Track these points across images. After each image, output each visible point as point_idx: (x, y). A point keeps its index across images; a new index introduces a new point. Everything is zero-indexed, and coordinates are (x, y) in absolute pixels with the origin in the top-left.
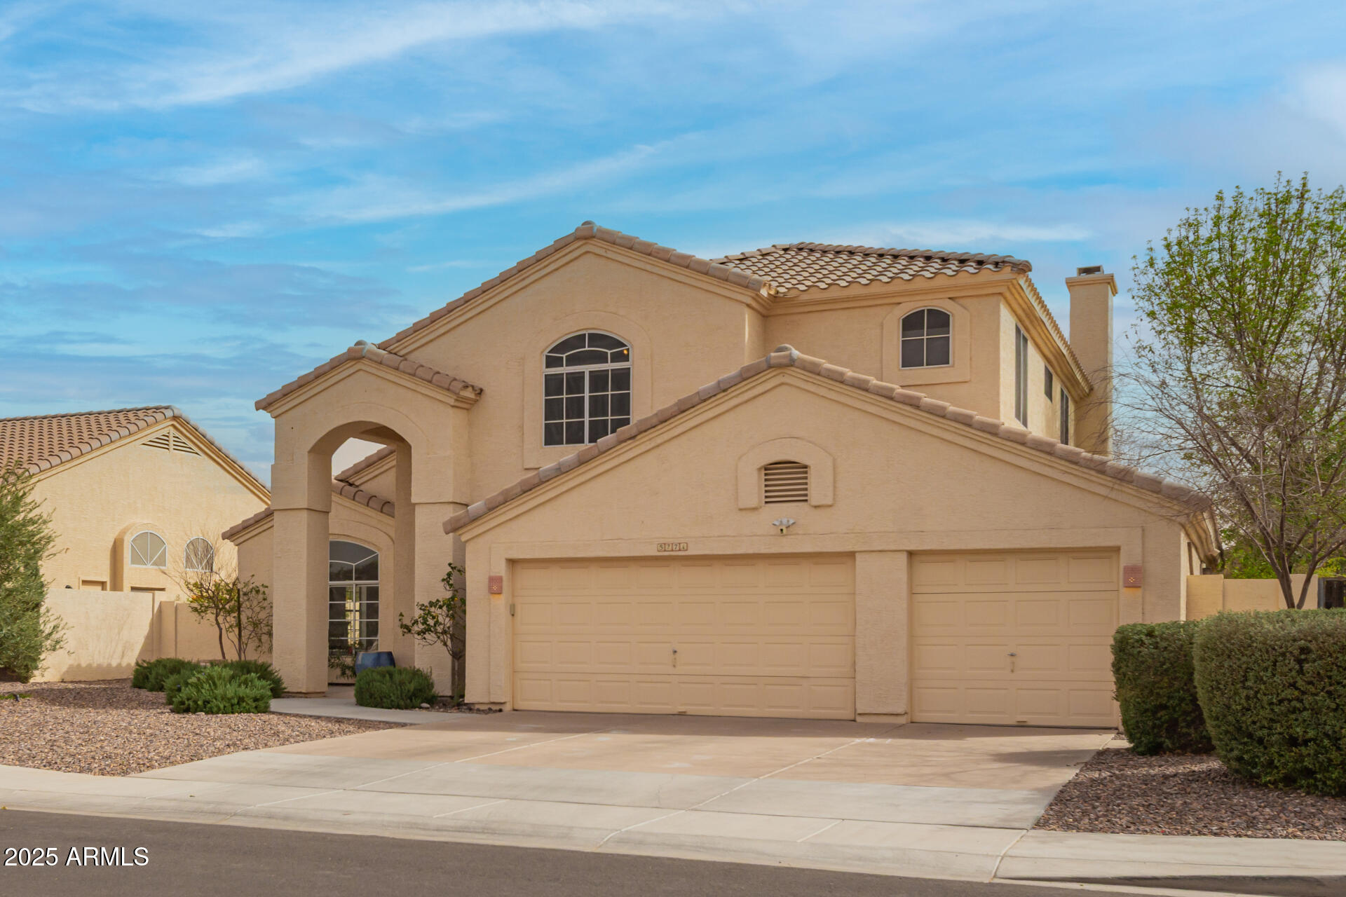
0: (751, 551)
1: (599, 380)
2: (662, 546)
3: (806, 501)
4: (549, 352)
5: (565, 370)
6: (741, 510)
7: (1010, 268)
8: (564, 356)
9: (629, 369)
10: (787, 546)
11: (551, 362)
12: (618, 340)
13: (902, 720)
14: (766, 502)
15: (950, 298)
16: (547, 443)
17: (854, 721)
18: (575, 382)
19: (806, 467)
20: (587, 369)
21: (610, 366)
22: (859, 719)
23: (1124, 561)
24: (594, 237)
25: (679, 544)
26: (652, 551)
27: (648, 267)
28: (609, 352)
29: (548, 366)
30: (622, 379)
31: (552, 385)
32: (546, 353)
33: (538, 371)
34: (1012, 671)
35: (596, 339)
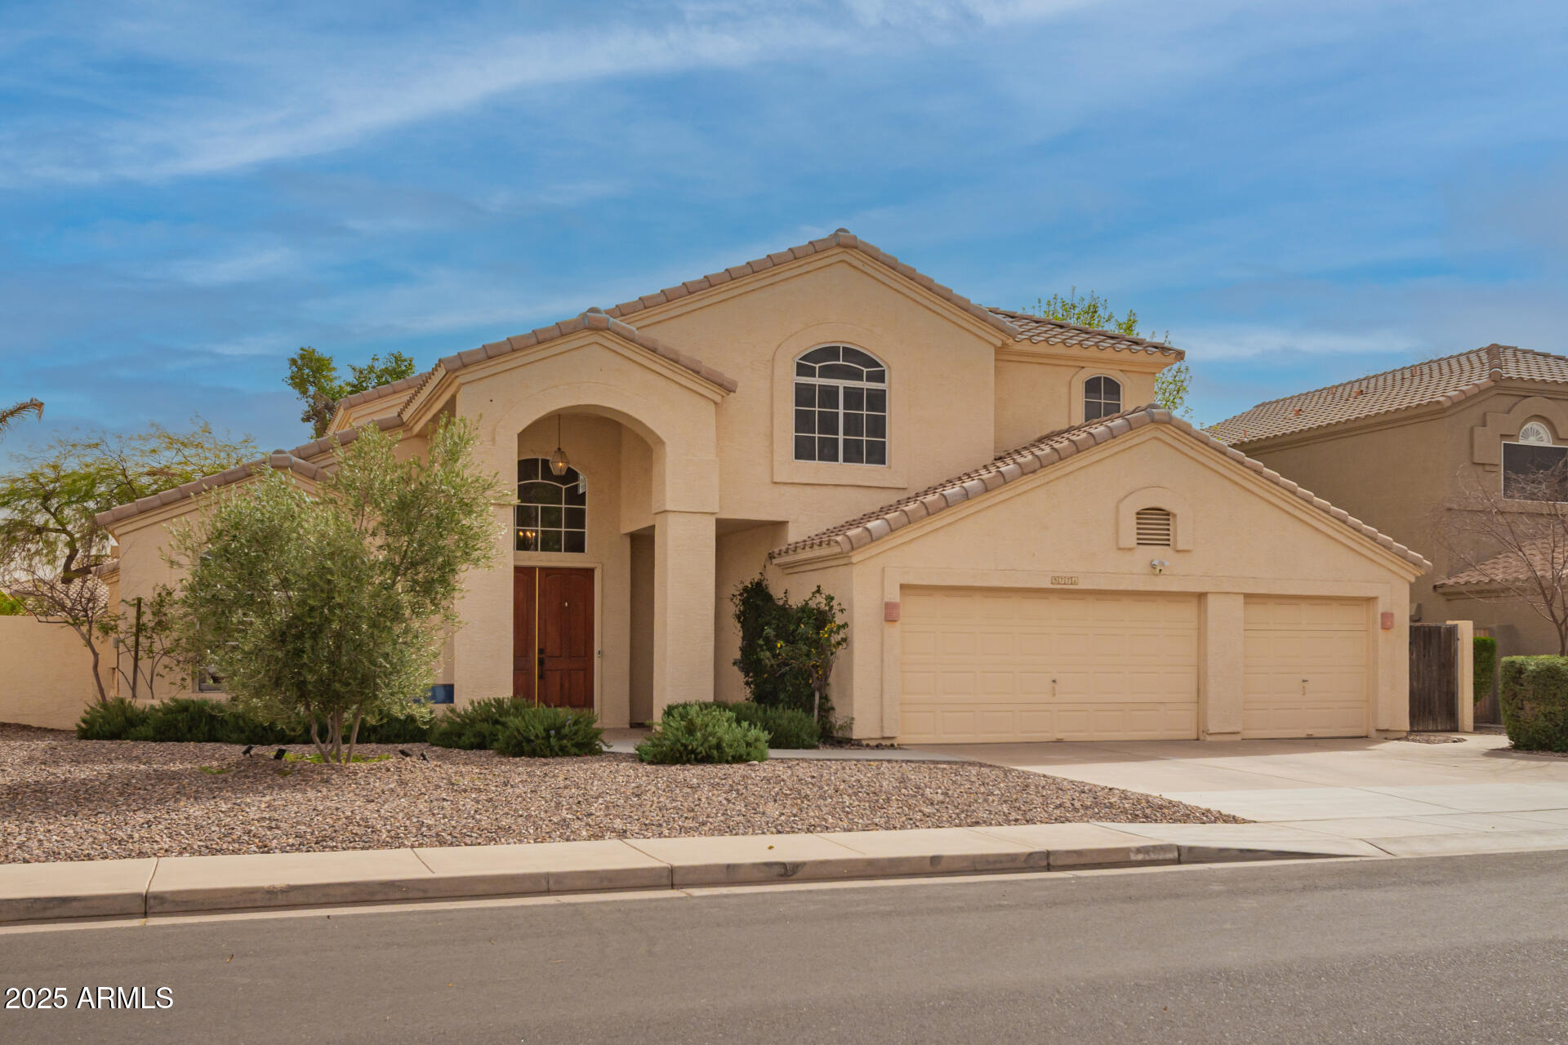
0: (1130, 588)
1: (853, 397)
2: (1055, 580)
3: (1168, 545)
4: (800, 359)
5: (817, 381)
6: (1120, 549)
7: (1174, 355)
8: (817, 366)
9: (885, 391)
10: (1160, 584)
11: (802, 370)
12: (874, 360)
13: (1238, 738)
14: (1138, 544)
15: (1121, 371)
16: (797, 458)
17: (1198, 740)
18: (829, 395)
19: (1168, 514)
20: (841, 384)
21: (865, 385)
22: (1209, 738)
23: (1381, 607)
24: (856, 248)
25: (1072, 578)
26: (1047, 585)
27: (906, 291)
28: (865, 370)
29: (798, 374)
30: (878, 400)
31: (803, 395)
32: (797, 360)
33: (788, 380)
34: (1304, 694)
35: (850, 353)
